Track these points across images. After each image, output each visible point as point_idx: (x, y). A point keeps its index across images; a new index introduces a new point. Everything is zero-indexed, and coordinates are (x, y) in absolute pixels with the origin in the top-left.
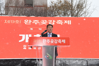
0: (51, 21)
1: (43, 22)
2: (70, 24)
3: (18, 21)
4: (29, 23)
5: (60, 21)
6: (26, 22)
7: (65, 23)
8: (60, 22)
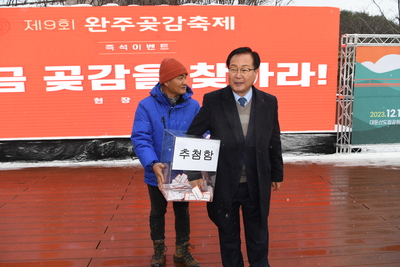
0: (172, 19)
1: (146, 22)
2: (233, 28)
3: (65, 22)
4: (101, 28)
5: (199, 18)
6: (92, 23)
7: (214, 25)
8: (199, 22)
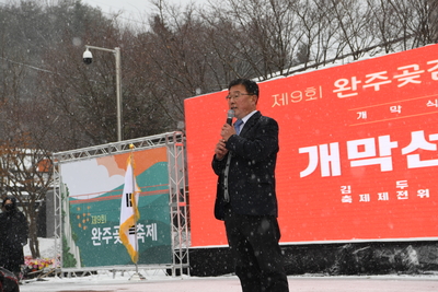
3: (312, 90)
4: (351, 91)
6: (340, 87)
